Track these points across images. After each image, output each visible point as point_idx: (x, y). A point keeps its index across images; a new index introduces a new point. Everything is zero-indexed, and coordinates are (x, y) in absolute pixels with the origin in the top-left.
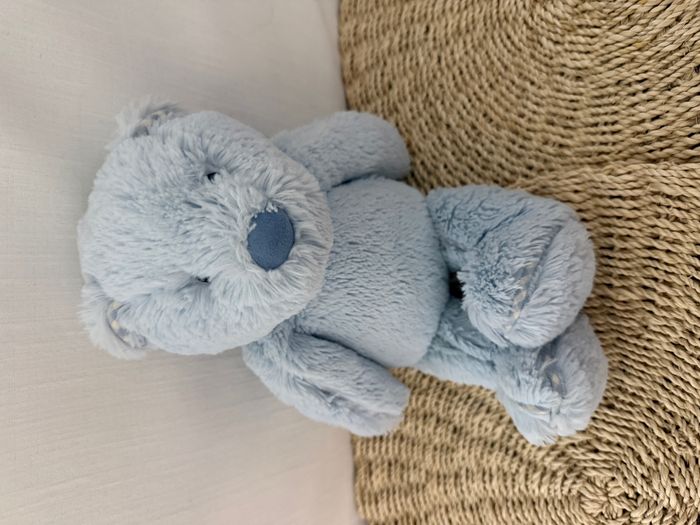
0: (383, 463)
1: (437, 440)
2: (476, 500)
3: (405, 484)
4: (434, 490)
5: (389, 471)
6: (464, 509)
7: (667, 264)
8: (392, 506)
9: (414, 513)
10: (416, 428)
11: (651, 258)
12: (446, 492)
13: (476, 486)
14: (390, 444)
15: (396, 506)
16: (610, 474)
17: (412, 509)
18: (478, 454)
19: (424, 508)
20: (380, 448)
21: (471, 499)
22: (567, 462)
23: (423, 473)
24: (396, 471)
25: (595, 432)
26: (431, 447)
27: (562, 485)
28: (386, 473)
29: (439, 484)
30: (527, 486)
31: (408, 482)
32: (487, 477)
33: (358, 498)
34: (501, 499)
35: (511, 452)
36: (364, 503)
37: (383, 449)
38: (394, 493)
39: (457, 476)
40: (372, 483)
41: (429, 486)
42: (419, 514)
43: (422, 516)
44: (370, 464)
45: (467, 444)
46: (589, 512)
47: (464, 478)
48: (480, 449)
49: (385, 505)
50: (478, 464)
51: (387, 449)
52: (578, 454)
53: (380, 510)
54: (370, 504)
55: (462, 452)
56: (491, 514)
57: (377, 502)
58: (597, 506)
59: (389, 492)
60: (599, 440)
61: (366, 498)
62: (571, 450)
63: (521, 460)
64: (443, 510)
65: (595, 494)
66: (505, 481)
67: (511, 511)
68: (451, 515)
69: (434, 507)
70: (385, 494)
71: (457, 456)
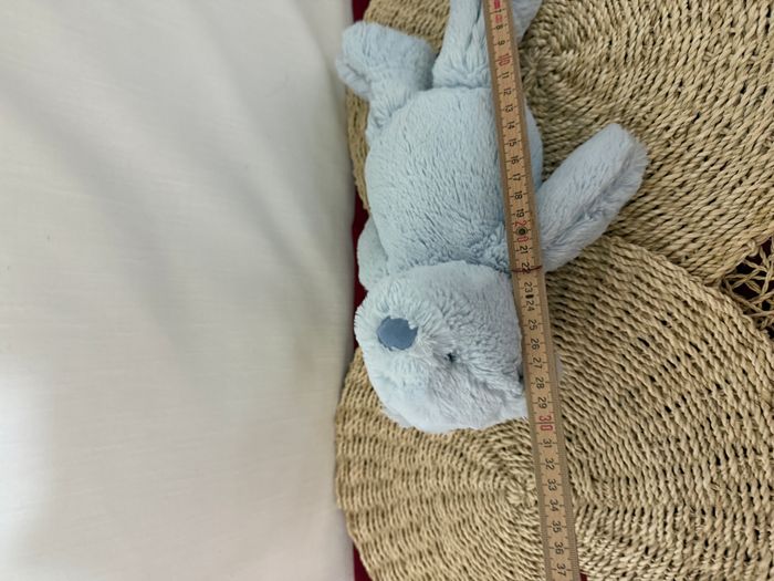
0: (359, 462)
1: (403, 443)
2: (431, 494)
3: (376, 481)
4: (399, 485)
5: (365, 469)
6: (422, 502)
7: (573, 310)
8: (365, 499)
9: (383, 505)
10: (388, 432)
11: (561, 304)
12: (408, 487)
13: (431, 482)
14: (367, 446)
15: (368, 500)
16: (527, 473)
17: (381, 503)
18: (434, 454)
19: (391, 501)
20: (358, 448)
21: (427, 494)
22: (498, 463)
23: (391, 471)
24: (370, 470)
25: (519, 439)
26: (398, 449)
27: (494, 481)
28: (361, 471)
29: (403, 481)
30: (468, 482)
31: (380, 479)
32: (440, 475)
33: (337, 491)
34: (449, 493)
35: (458, 454)
36: (342, 496)
37: (361, 450)
38: (368, 487)
39: (417, 473)
40: (349, 479)
41: (395, 482)
42: (386, 506)
43: (389, 508)
44: (349, 463)
45: (426, 446)
46: (512, 502)
47: (422, 476)
48: (435, 450)
49: (359, 499)
50: (434, 463)
51: (364, 451)
52: (507, 456)
53: (355, 503)
54: (347, 496)
55: (421, 453)
56: (441, 506)
57: (353, 495)
58: (516, 498)
59: (363, 487)
60: (522, 445)
61: (344, 491)
62: (502, 453)
63: (466, 460)
64: (405, 503)
65: (517, 489)
66: (453, 478)
67: (457, 503)
68: (411, 508)
69: (399, 500)
70: (360, 489)
71: (418, 456)
